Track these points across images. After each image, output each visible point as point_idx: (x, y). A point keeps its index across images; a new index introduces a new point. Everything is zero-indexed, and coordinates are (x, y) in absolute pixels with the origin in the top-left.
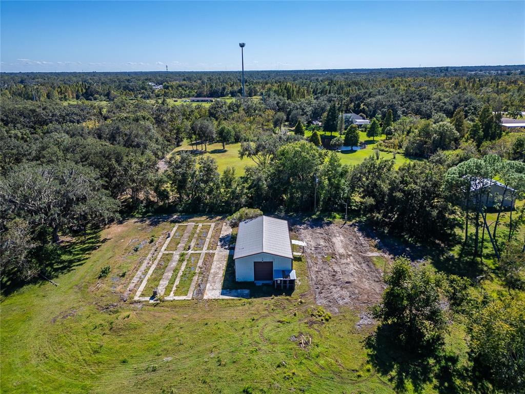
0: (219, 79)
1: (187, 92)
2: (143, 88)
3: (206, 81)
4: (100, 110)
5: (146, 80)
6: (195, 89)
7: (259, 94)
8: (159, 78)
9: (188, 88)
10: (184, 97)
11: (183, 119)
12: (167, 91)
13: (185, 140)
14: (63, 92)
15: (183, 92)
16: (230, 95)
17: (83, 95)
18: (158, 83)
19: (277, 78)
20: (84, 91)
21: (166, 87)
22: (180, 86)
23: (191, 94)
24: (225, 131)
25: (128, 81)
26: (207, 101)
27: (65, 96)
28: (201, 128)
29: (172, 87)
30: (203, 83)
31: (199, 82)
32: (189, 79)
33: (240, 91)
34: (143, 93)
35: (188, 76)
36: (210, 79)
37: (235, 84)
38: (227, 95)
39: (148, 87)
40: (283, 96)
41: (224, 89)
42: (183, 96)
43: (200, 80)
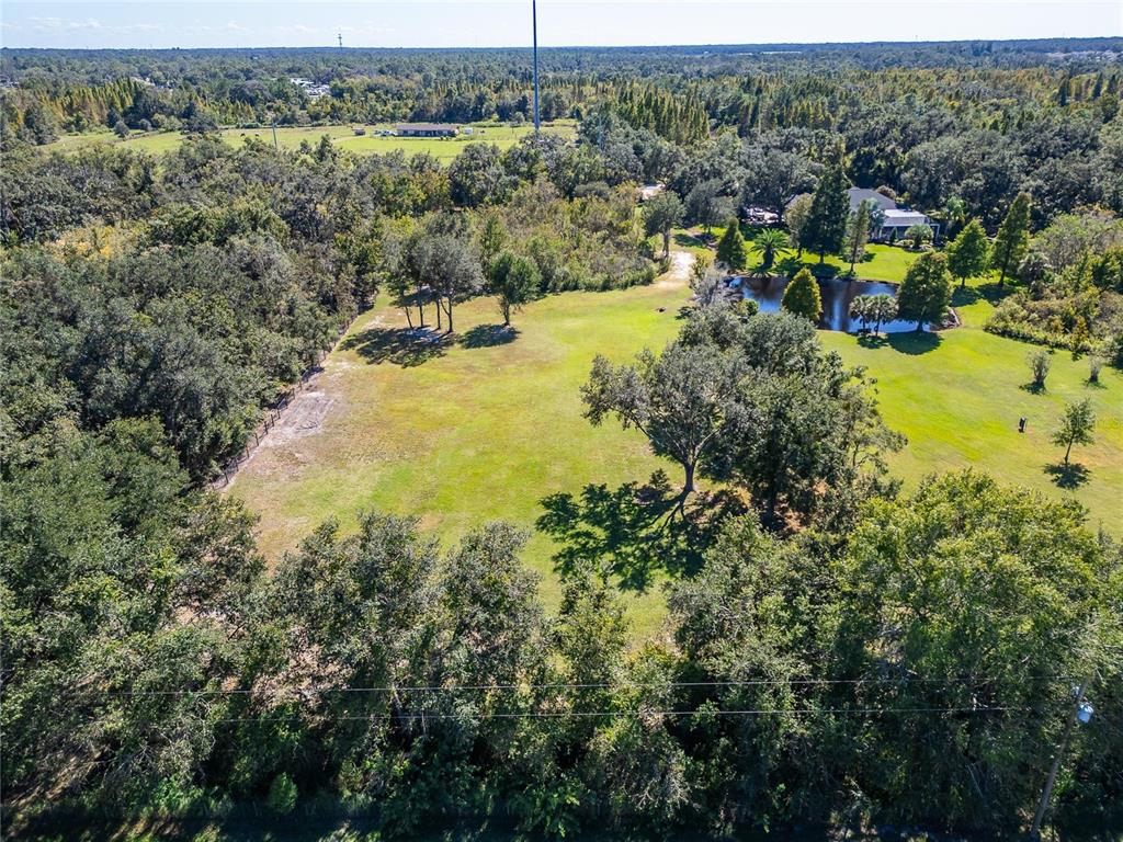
0: (465, 70)
1: (389, 107)
2: (282, 95)
3: (434, 76)
4: (145, 169)
5: (290, 71)
6: (408, 97)
7: (567, 112)
8: (322, 67)
9: (390, 95)
10: (382, 121)
11: (377, 217)
12: (337, 103)
13: (383, 289)
14: (75, 106)
15: (379, 107)
16: (496, 116)
17: (125, 115)
18: (320, 80)
19: (601, 68)
20: (129, 102)
21: (338, 93)
22: (371, 89)
23: (399, 113)
24: (513, 270)
25: (248, 74)
26: (440, 133)
27: (79, 119)
28: (436, 263)
29: (351, 90)
30: (427, 81)
31: (418, 77)
32: (394, 70)
33: (522, 105)
34: (278, 109)
35: (391, 62)
36: (443, 71)
37: (505, 86)
38: (489, 115)
39: (291, 92)
40: (646, 126)
41: (481, 99)
42: (379, 117)
43: (419, 71)
